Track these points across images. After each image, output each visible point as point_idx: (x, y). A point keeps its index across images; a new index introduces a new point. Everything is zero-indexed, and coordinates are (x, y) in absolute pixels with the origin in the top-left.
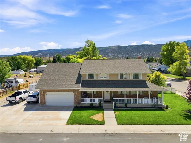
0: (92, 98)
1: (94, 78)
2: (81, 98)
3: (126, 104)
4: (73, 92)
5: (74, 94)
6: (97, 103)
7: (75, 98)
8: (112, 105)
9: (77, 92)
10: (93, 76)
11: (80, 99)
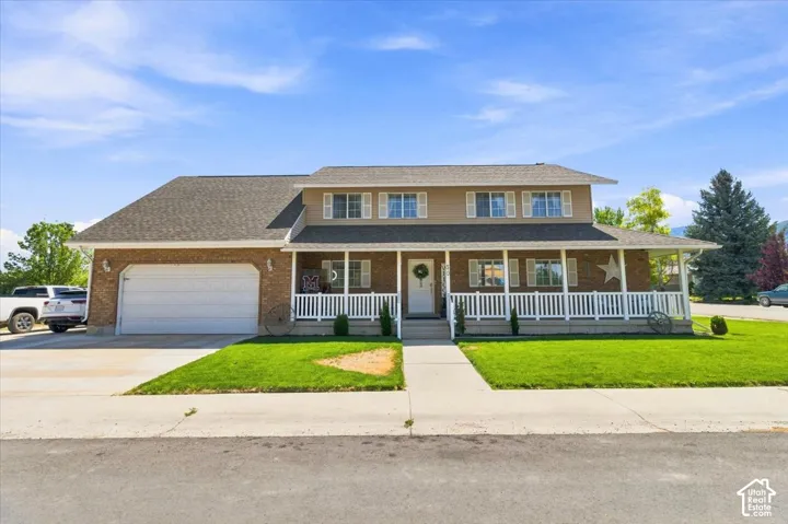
0: (346, 294)
1: (358, 214)
2: (293, 295)
3: (514, 319)
4: (256, 265)
5: (257, 272)
6: (373, 317)
7: (262, 293)
8: (443, 325)
9: (273, 264)
10: (358, 206)
11: (290, 299)
